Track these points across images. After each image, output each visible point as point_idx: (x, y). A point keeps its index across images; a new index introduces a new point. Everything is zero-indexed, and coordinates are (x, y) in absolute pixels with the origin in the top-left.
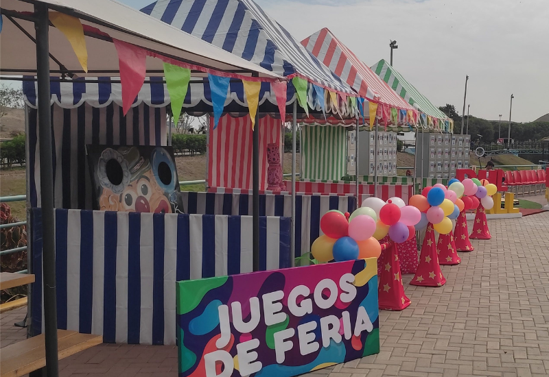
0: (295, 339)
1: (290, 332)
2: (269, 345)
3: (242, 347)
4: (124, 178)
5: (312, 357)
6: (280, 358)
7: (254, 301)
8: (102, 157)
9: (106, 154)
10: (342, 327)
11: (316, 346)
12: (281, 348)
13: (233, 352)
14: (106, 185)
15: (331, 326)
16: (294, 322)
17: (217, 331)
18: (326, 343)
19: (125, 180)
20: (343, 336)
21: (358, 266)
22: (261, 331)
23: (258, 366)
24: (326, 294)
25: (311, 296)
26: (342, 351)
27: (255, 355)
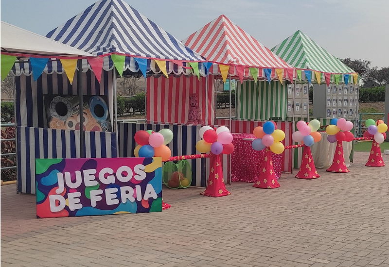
0: (103, 196)
1: (101, 192)
2: (87, 196)
3: (71, 195)
4: (68, 112)
5: (114, 207)
6: (94, 204)
7: (78, 173)
8: (53, 101)
9: (56, 100)
10: (135, 193)
11: (117, 202)
12: (94, 199)
13: (66, 197)
14: (55, 115)
15: (127, 192)
16: (103, 186)
17: (56, 185)
18: (124, 201)
19: (69, 114)
20: (136, 199)
21: (147, 161)
22: (82, 188)
23: (80, 206)
24: (124, 174)
25: (115, 174)
26: (135, 206)
27: (78, 200)
